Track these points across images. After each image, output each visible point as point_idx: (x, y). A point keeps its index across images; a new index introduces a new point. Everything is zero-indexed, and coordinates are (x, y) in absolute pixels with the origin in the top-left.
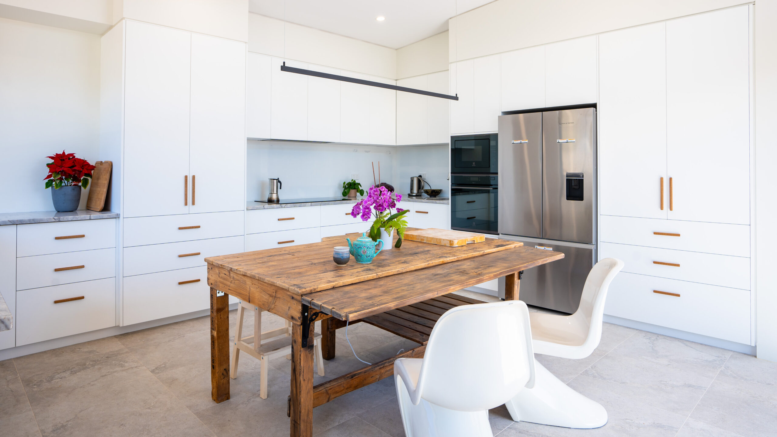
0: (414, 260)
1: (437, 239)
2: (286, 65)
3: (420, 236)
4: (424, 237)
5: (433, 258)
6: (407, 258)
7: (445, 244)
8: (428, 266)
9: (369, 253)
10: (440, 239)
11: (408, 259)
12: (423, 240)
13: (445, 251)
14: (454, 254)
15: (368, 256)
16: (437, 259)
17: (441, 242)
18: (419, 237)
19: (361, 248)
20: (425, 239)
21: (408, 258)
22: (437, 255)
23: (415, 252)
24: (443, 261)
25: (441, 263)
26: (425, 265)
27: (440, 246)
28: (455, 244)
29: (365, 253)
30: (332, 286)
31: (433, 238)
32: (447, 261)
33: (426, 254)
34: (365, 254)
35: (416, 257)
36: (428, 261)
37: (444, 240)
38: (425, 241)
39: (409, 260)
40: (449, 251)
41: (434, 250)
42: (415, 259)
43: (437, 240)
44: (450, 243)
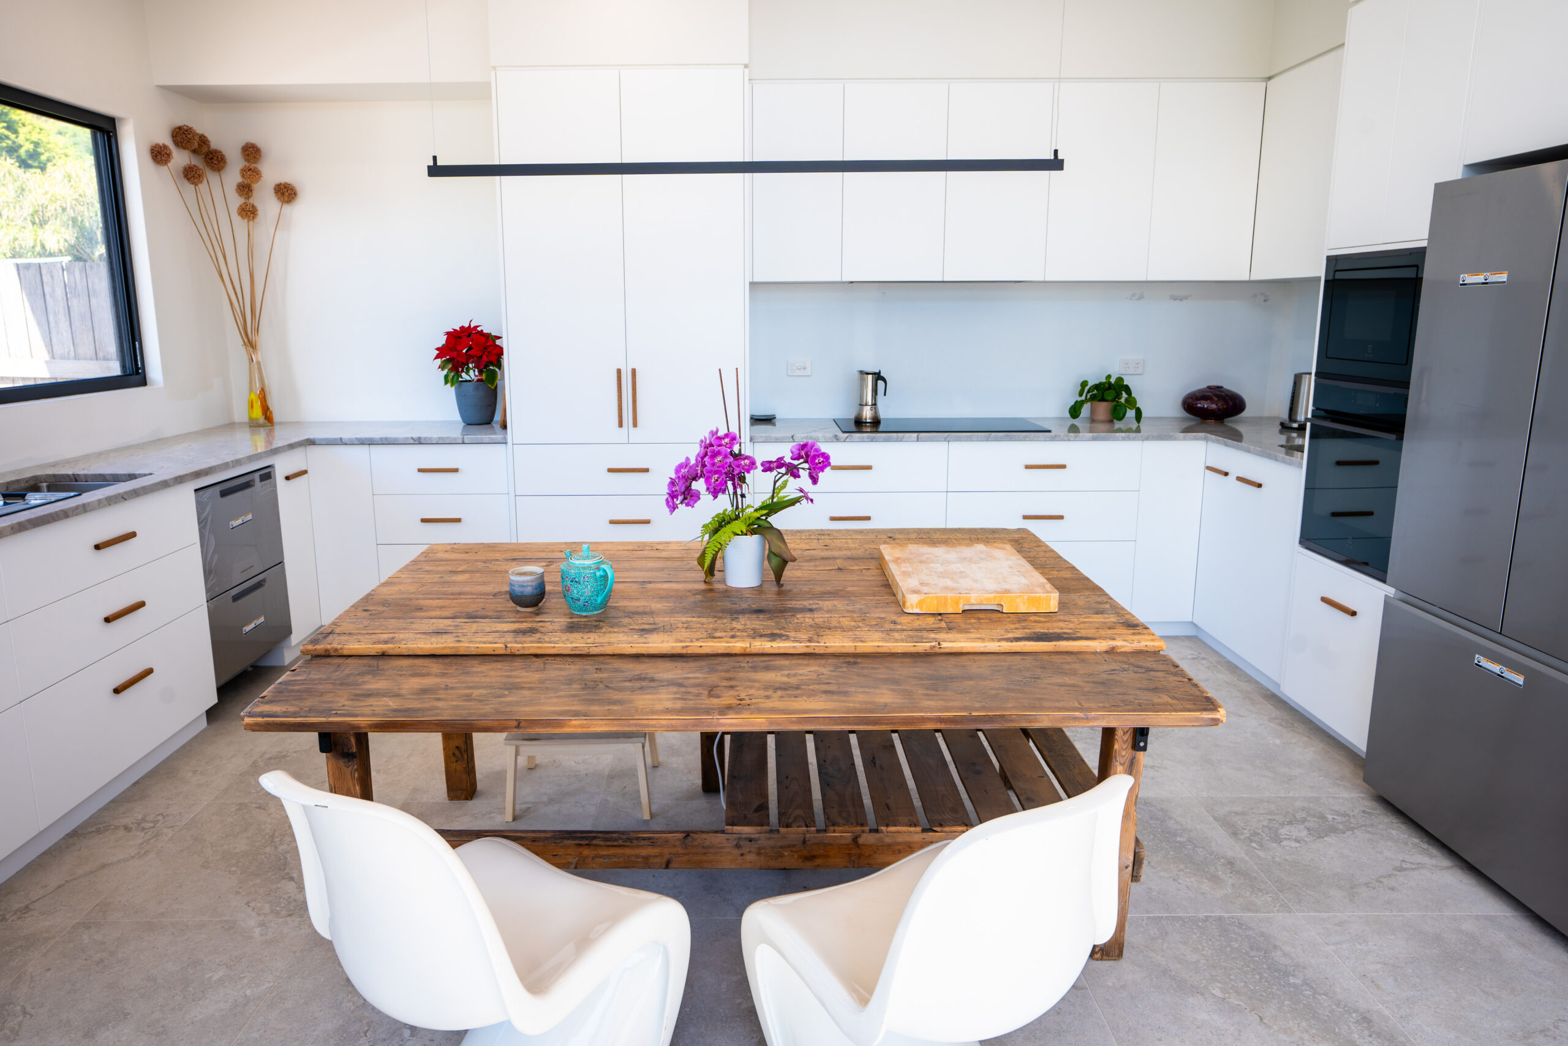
2: (439, 163)
8: (684, 651)
15: (576, 600)
26: (673, 647)
29: (568, 590)
30: (380, 651)
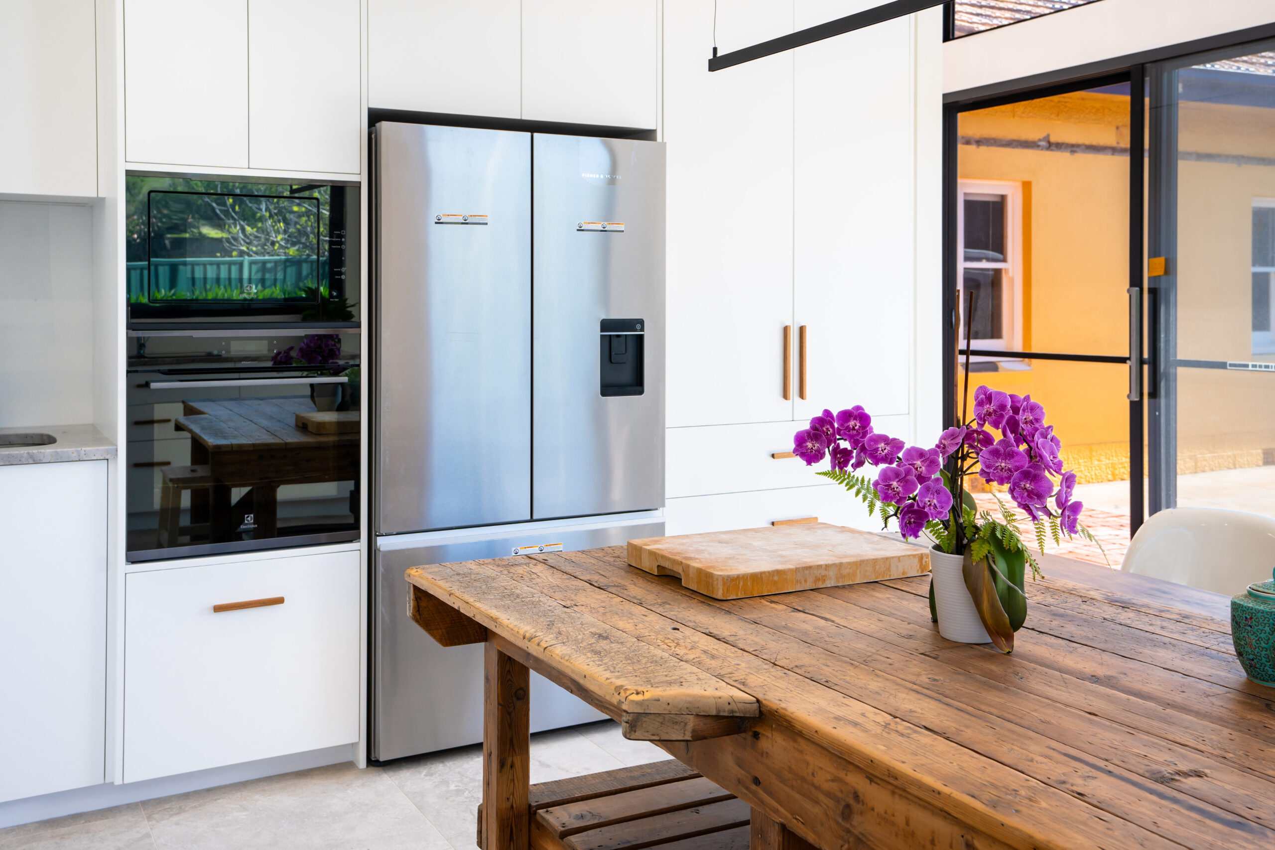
12: (823, 579)
18: (807, 572)
38: (829, 584)
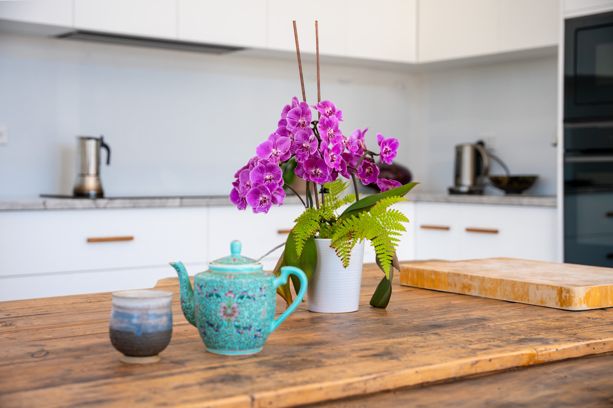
0: (422, 347)
1: (514, 284)
3: (459, 275)
4: (472, 278)
5: (497, 343)
6: (400, 340)
7: (542, 301)
8: (473, 371)
9: (246, 314)
10: (525, 283)
11: (400, 343)
12: (469, 287)
13: (540, 322)
14: (575, 331)
15: (245, 328)
16: (512, 348)
17: (527, 294)
18: (456, 278)
19: (218, 296)
20: (476, 284)
21: (405, 339)
22: (513, 334)
23: (434, 323)
24: (532, 356)
25: (524, 362)
26: (461, 366)
27: (524, 306)
28: (576, 300)
29: (231, 315)
31: (502, 280)
32: (550, 354)
33: (473, 329)
34: (233, 318)
35: (433, 337)
36: (474, 352)
37: (537, 286)
38: (474, 293)
39: (404, 346)
40: (557, 324)
41: (501, 318)
42: (428, 346)
43: (516, 289)
44: (560, 298)
